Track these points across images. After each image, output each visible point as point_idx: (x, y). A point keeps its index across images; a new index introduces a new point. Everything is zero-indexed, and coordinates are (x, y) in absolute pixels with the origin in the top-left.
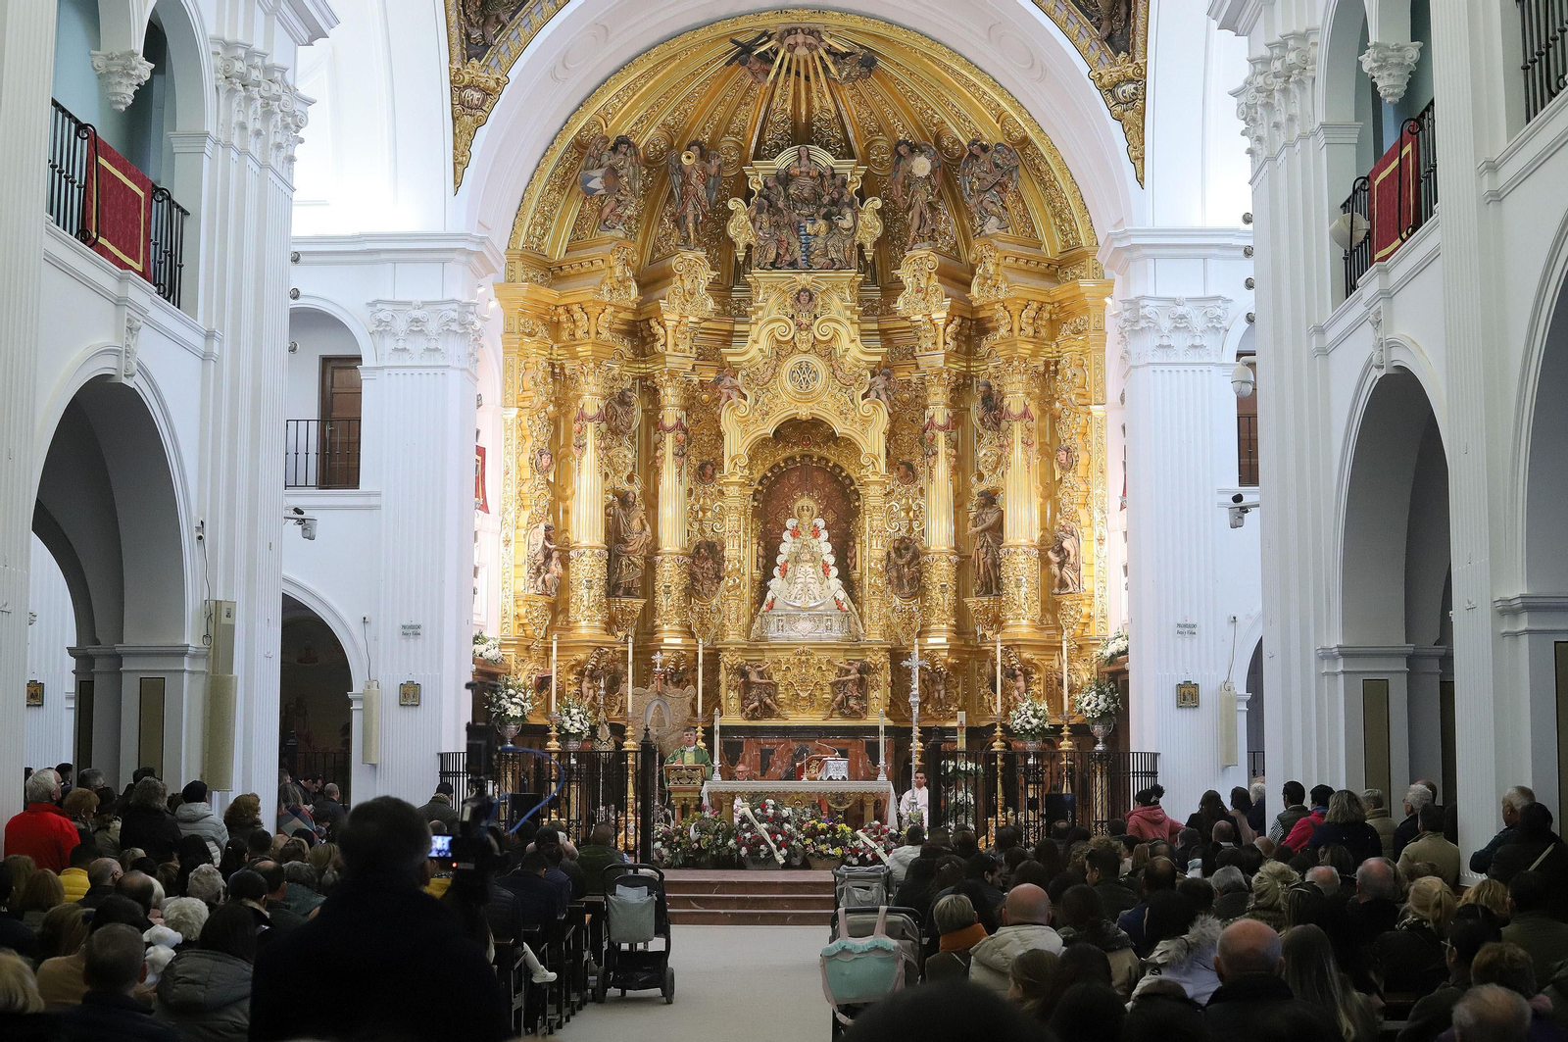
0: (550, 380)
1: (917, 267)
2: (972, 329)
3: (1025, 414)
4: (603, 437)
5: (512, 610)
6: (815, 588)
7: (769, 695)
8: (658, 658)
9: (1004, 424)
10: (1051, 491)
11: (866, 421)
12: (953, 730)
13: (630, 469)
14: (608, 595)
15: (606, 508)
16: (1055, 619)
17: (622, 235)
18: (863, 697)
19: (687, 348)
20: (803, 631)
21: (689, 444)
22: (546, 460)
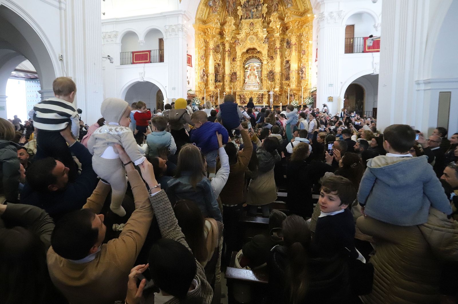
0: (204, 43)
1: (274, 17)
2: (285, 28)
3: (295, 44)
4: (214, 53)
5: (197, 85)
6: (254, 80)
7: (245, 100)
8: (224, 93)
9: (291, 46)
10: (300, 60)
11: (263, 48)
12: (279, 106)
13: (220, 59)
14: (215, 82)
15: (215, 66)
16: (300, 85)
17: (216, 14)
18: (262, 100)
19: (230, 36)
20: (252, 88)
21: (231, 54)
22: (203, 57)
